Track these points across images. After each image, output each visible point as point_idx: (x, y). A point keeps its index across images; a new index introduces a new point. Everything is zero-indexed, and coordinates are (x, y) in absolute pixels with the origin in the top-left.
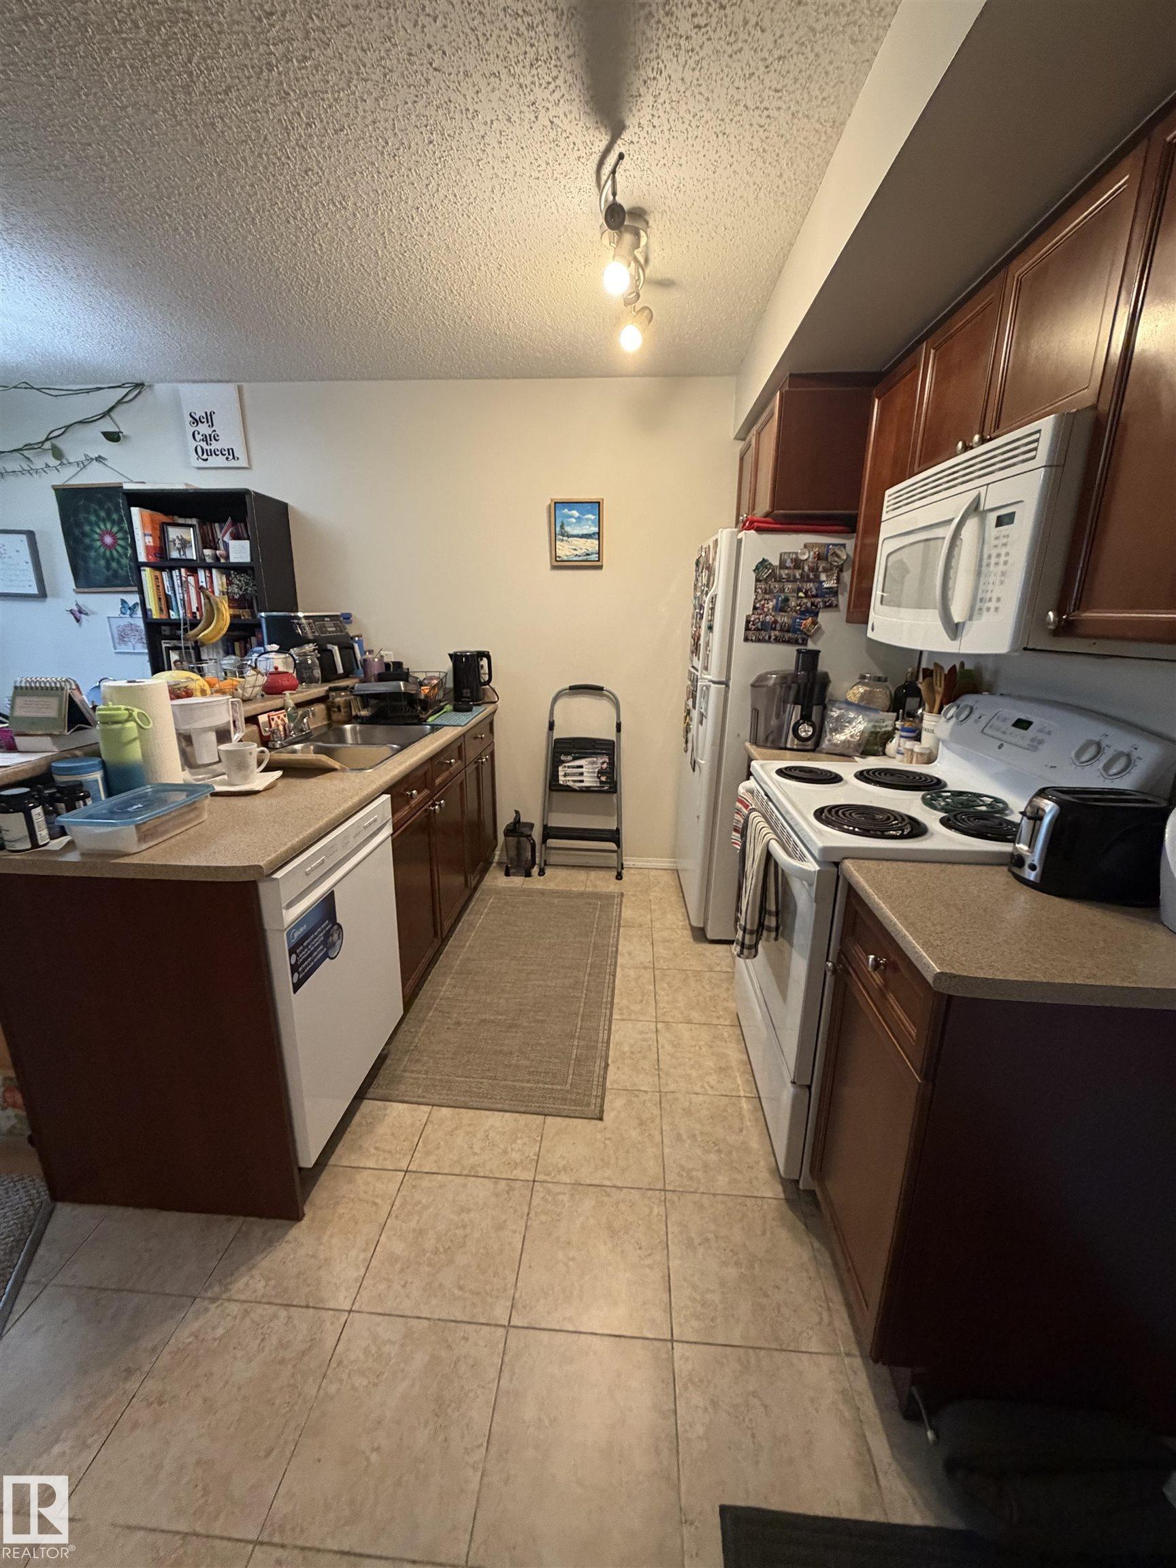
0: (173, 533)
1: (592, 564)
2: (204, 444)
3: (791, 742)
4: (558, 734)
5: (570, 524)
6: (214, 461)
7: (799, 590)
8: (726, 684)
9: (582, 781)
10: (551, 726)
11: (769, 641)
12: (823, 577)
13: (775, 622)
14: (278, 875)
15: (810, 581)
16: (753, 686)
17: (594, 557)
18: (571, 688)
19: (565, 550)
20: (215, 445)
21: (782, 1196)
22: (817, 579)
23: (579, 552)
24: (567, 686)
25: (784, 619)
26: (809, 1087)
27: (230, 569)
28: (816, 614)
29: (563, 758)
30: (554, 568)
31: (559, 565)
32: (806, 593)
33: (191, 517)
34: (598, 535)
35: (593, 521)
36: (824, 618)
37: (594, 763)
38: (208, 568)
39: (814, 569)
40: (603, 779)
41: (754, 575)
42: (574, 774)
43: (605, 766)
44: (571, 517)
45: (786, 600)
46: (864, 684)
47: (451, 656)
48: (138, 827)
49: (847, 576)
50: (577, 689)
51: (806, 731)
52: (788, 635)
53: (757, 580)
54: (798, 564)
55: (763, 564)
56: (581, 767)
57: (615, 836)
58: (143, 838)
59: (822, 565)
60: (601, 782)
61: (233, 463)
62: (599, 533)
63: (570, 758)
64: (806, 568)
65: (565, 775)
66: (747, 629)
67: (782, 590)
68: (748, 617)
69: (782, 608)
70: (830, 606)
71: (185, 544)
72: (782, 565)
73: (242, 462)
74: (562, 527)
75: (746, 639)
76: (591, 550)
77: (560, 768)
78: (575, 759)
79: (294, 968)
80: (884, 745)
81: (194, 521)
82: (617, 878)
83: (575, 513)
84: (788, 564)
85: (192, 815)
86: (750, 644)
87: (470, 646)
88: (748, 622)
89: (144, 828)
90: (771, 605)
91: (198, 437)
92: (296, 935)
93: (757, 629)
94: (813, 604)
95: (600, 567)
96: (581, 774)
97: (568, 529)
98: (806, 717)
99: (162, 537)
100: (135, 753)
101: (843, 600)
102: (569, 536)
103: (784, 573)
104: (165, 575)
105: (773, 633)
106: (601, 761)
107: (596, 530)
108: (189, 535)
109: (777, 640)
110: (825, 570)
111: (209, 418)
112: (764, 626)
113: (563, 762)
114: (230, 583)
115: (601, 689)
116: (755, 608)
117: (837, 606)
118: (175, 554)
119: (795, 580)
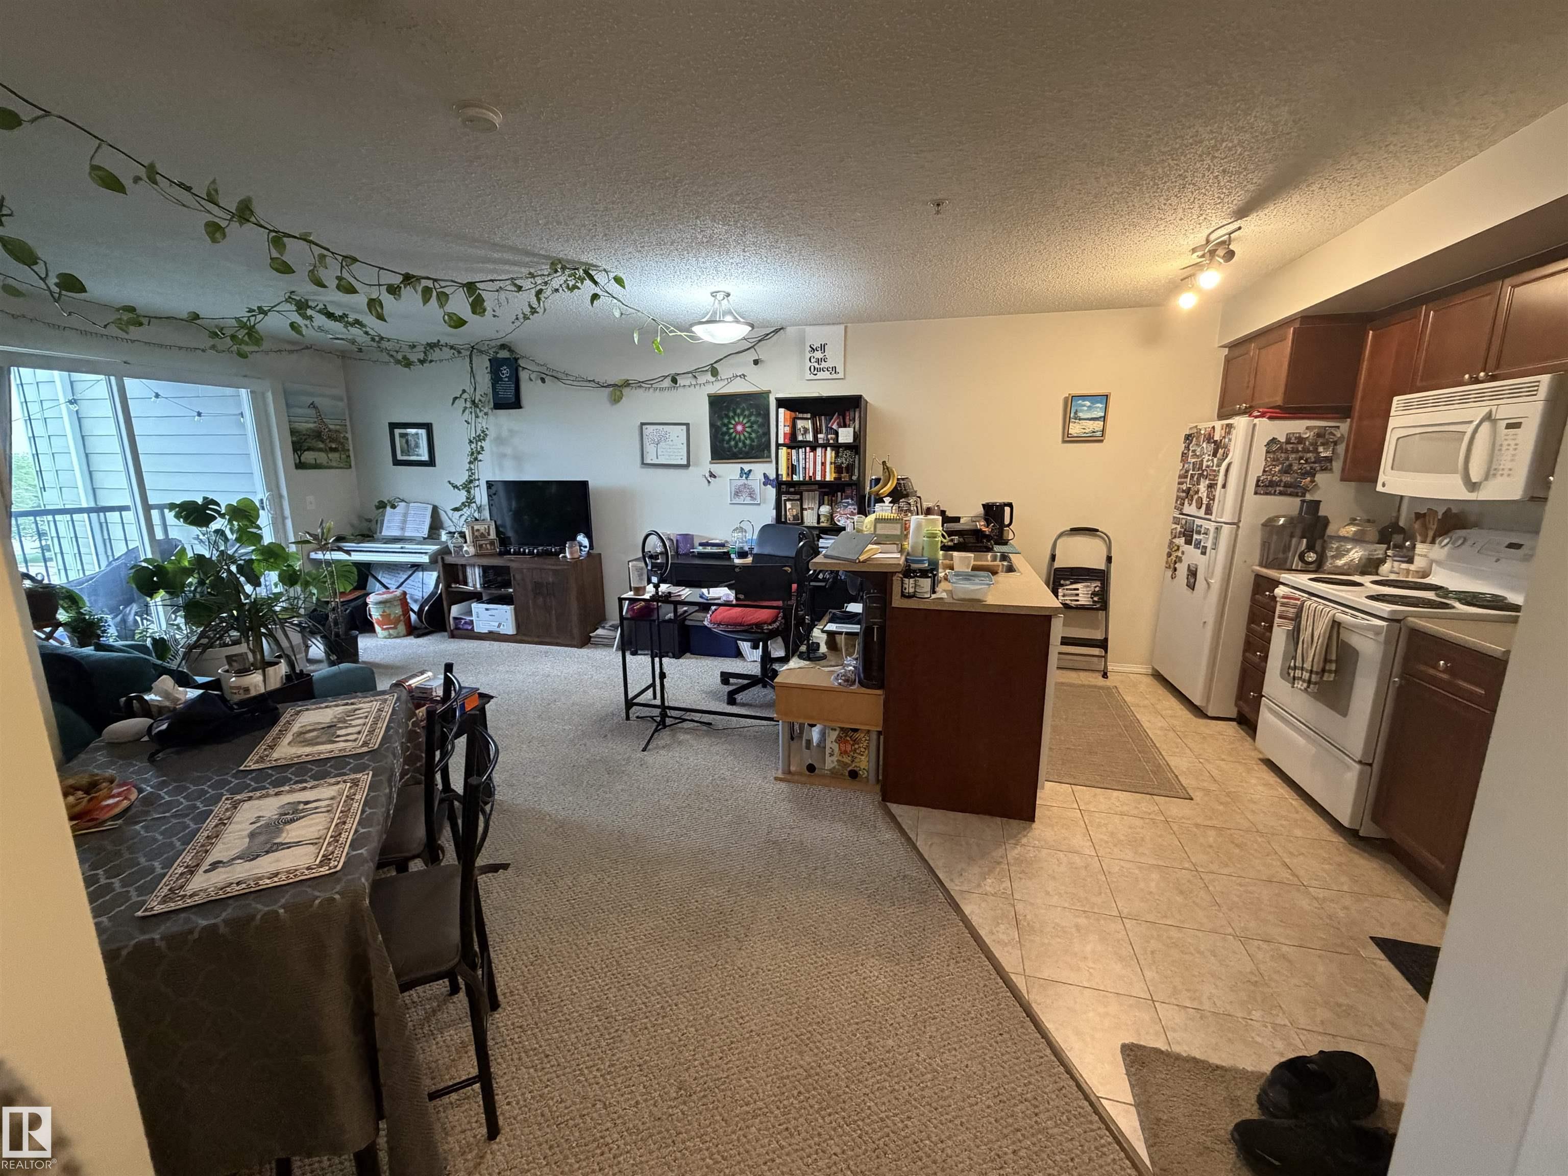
0: (800, 424)
1: (1096, 439)
2: (816, 365)
3: (1296, 563)
4: (1057, 565)
5: (1082, 411)
6: (821, 375)
7: (1301, 458)
8: (1237, 524)
9: (1077, 600)
10: (1053, 558)
11: (1274, 494)
12: (1321, 449)
13: (1281, 481)
15: (1309, 452)
16: (1263, 525)
17: (1099, 434)
18: (1072, 530)
19: (1075, 429)
20: (823, 365)
22: (1316, 451)
23: (1087, 431)
24: (1068, 529)
25: (1287, 478)
26: (1371, 765)
27: (837, 447)
28: (1314, 476)
29: (1062, 582)
30: (1064, 442)
31: (1068, 439)
32: (1306, 460)
33: (807, 413)
34: (1104, 418)
35: (1101, 408)
36: (1319, 477)
37: (1088, 586)
38: (825, 446)
39: (1315, 445)
40: (1096, 599)
41: (1265, 449)
42: (1072, 595)
43: (1097, 589)
44: (1084, 406)
45: (1291, 465)
46: (1355, 525)
47: (983, 505)
49: (1341, 449)
50: (1076, 531)
51: (1311, 557)
52: (1289, 490)
53: (1267, 452)
54: (1301, 440)
55: (1274, 441)
56: (1077, 589)
57: (1103, 644)
59: (1320, 441)
60: (1094, 602)
61: (835, 376)
62: (1104, 417)
63: (1068, 582)
64: (1307, 443)
65: (1064, 596)
66: (1257, 485)
67: (1287, 459)
68: (1259, 477)
69: (1287, 471)
70: (1324, 469)
71: (806, 431)
72: (1288, 441)
73: (841, 375)
74: (1076, 413)
75: (1256, 493)
76: (1097, 429)
77: (1060, 590)
78: (1072, 583)
80: (1377, 567)
81: (809, 416)
82: (1103, 677)
83: (1088, 403)
84: (1293, 440)
86: (1257, 497)
87: (997, 499)
88: (1258, 481)
90: (1277, 469)
91: (813, 360)
93: (1266, 486)
94: (1311, 468)
95: (1101, 441)
96: (1077, 595)
97: (1080, 415)
98: (1310, 548)
99: (794, 427)
101: (1337, 466)
102: (1080, 419)
103: (1289, 447)
104: (794, 451)
105: (1278, 489)
106: (1095, 586)
107: (1103, 414)
108: (809, 424)
109: (1281, 494)
110: (1323, 444)
111: (823, 348)
112: (1272, 484)
113: (1062, 585)
114: (837, 456)
115: (1097, 530)
116: (1264, 471)
117: (1331, 470)
118: (800, 438)
119: (1298, 451)
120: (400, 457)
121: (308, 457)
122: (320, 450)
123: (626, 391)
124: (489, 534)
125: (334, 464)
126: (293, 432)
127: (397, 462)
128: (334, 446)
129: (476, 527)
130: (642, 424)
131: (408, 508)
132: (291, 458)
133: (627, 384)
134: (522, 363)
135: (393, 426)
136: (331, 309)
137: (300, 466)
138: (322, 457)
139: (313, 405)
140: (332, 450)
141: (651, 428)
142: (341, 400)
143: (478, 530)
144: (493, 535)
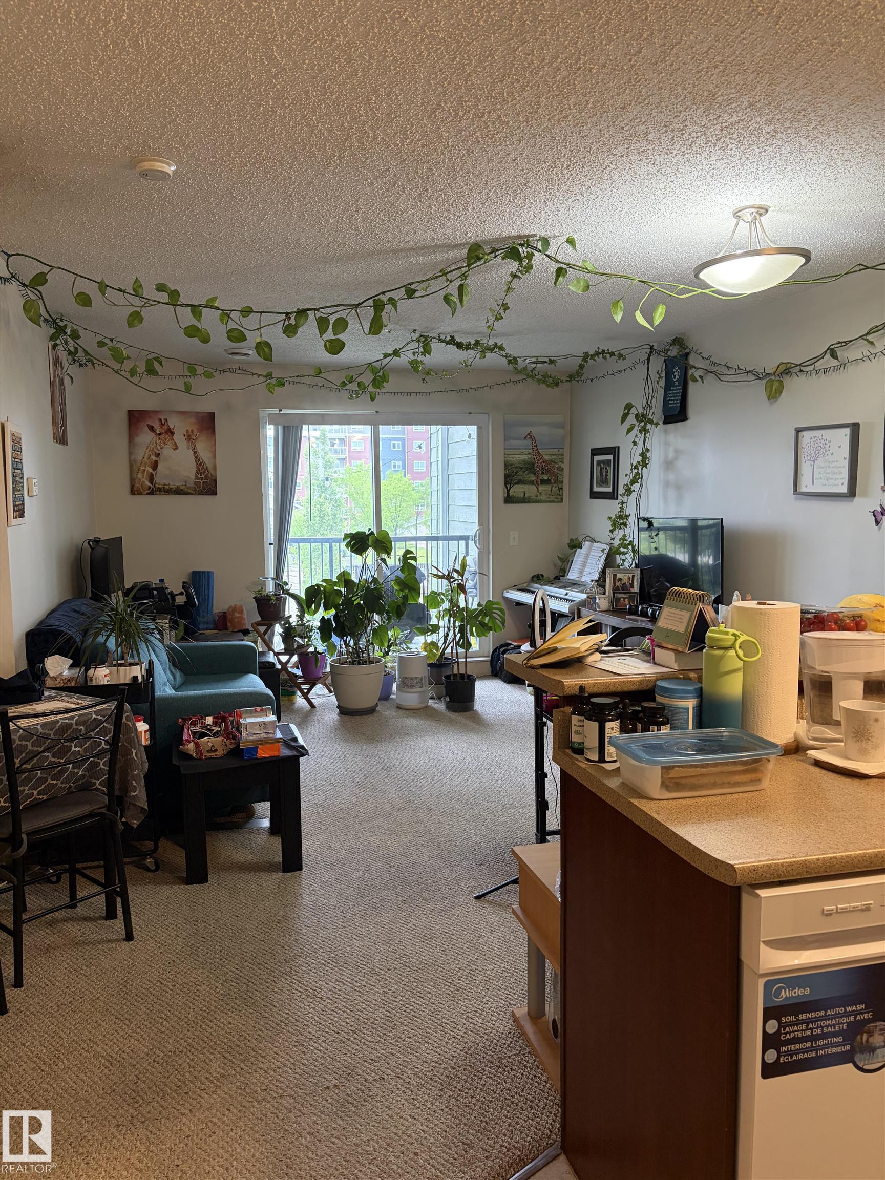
14: (763, 893)
48: (667, 769)
58: (665, 785)
79: (769, 1042)
85: (748, 777)
89: (673, 774)
92: (785, 994)
100: (733, 687)
120: (596, 489)
121: (517, 490)
122: (532, 483)
123: (786, 380)
124: (632, 586)
125: (543, 498)
126: (507, 465)
127: (594, 495)
128: (546, 478)
129: (619, 576)
130: (798, 431)
131: (591, 547)
132: (501, 493)
133: (787, 370)
134: (692, 360)
135: (595, 452)
136: (458, 339)
137: (509, 500)
138: (530, 490)
139: (530, 436)
140: (543, 482)
141: (805, 434)
142: (562, 426)
143: (620, 580)
144: (636, 588)
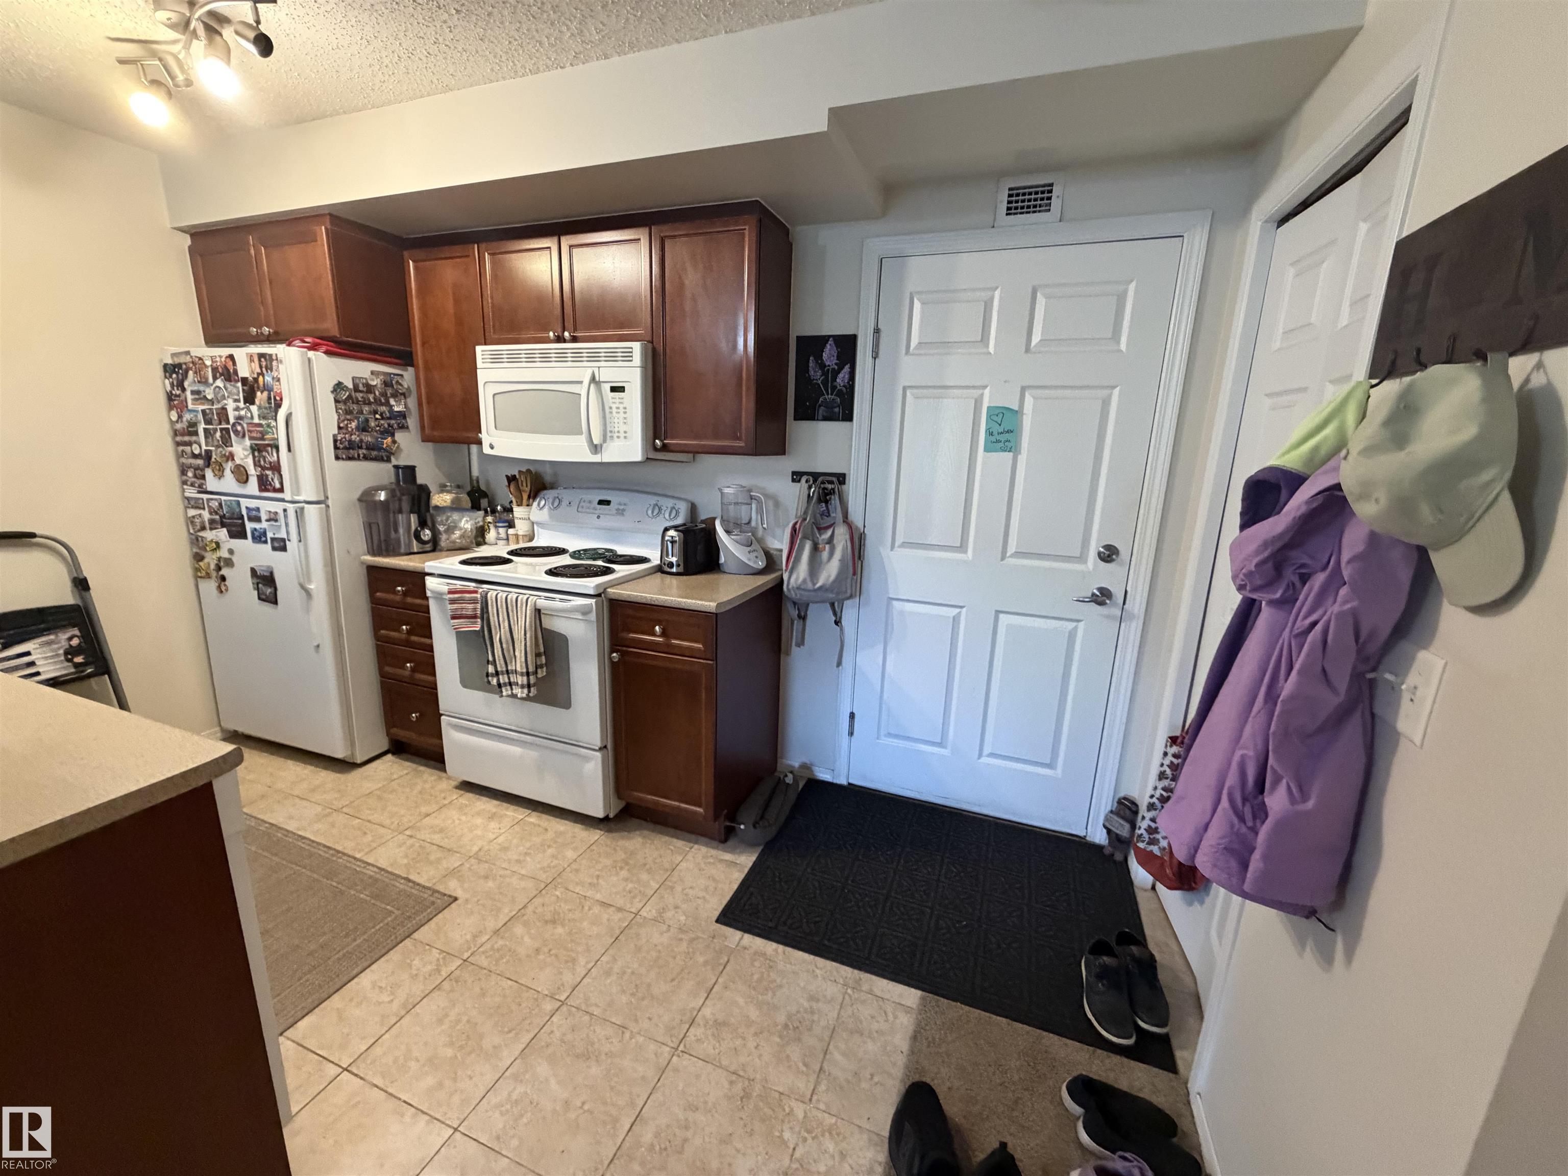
3: (415, 546)
7: (375, 412)
8: (324, 502)
11: (358, 459)
12: (392, 402)
13: (361, 441)
15: (382, 404)
16: (360, 500)
21: (602, 833)
22: (387, 404)
25: (368, 438)
26: (605, 747)
28: (393, 435)
32: (381, 415)
36: (399, 436)
37: (50, 643)
39: (384, 394)
40: (78, 659)
41: (332, 397)
43: (74, 642)
45: (367, 420)
46: (449, 492)
49: (412, 402)
51: (427, 534)
52: (374, 453)
53: (337, 401)
54: (369, 389)
55: (339, 384)
56: (27, 654)
59: (389, 391)
60: (77, 665)
64: (377, 393)
66: (336, 448)
67: (361, 412)
68: (334, 436)
69: (364, 428)
70: (403, 427)
72: (356, 388)
75: (337, 458)
78: (9, 646)
80: (483, 537)
84: (361, 388)
86: (341, 463)
88: (335, 441)
90: (354, 425)
93: (345, 448)
94: (389, 425)
98: (423, 524)
101: (412, 422)
103: (359, 396)
105: (361, 452)
106: (65, 637)
109: (366, 458)
110: (394, 396)
112: (351, 446)
115: (30, 536)
116: (340, 428)
117: (407, 428)
119: (370, 403)
